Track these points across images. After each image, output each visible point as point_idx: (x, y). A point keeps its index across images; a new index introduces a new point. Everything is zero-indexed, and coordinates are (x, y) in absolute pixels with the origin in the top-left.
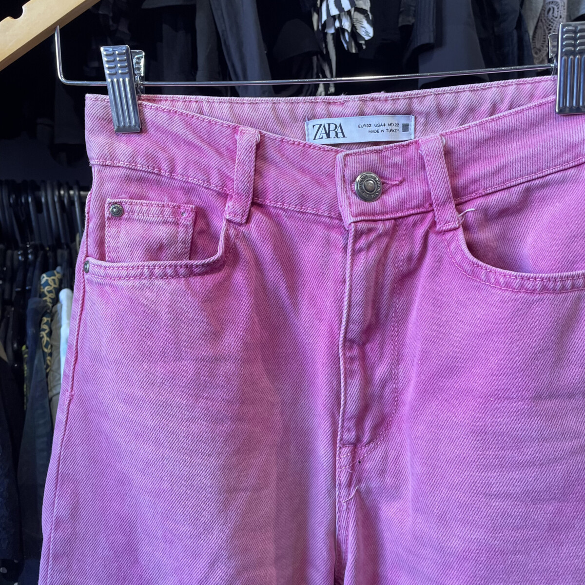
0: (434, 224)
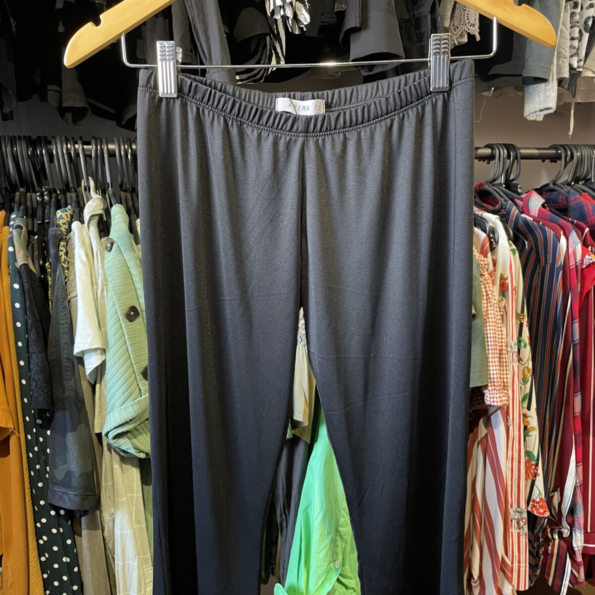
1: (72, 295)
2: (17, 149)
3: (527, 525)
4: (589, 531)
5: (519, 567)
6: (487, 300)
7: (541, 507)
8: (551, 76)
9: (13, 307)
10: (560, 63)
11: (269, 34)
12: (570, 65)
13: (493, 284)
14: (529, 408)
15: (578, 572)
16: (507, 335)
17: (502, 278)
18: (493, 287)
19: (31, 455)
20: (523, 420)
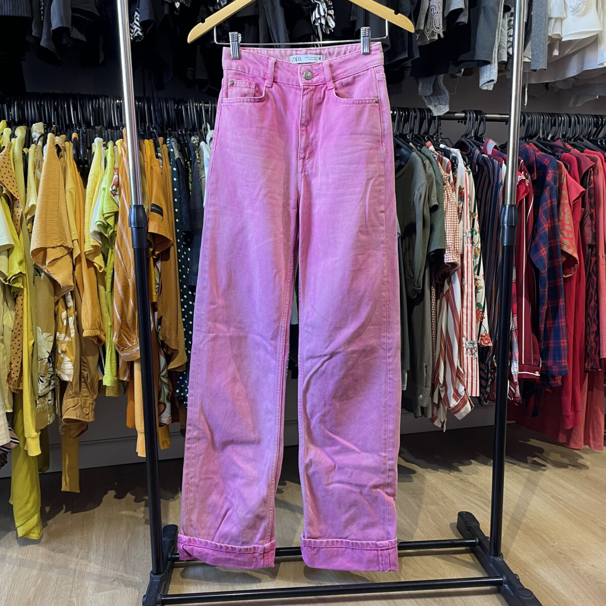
0: (327, 87)
1: (202, 177)
2: (169, 105)
3: (477, 352)
4: (523, 363)
5: (472, 380)
6: (448, 199)
7: (487, 339)
8: (493, 60)
9: (173, 180)
10: (501, 52)
12: (507, 53)
13: (454, 190)
14: (478, 274)
15: (515, 390)
16: (463, 225)
17: (461, 189)
18: (453, 192)
19: (180, 261)
20: (475, 282)
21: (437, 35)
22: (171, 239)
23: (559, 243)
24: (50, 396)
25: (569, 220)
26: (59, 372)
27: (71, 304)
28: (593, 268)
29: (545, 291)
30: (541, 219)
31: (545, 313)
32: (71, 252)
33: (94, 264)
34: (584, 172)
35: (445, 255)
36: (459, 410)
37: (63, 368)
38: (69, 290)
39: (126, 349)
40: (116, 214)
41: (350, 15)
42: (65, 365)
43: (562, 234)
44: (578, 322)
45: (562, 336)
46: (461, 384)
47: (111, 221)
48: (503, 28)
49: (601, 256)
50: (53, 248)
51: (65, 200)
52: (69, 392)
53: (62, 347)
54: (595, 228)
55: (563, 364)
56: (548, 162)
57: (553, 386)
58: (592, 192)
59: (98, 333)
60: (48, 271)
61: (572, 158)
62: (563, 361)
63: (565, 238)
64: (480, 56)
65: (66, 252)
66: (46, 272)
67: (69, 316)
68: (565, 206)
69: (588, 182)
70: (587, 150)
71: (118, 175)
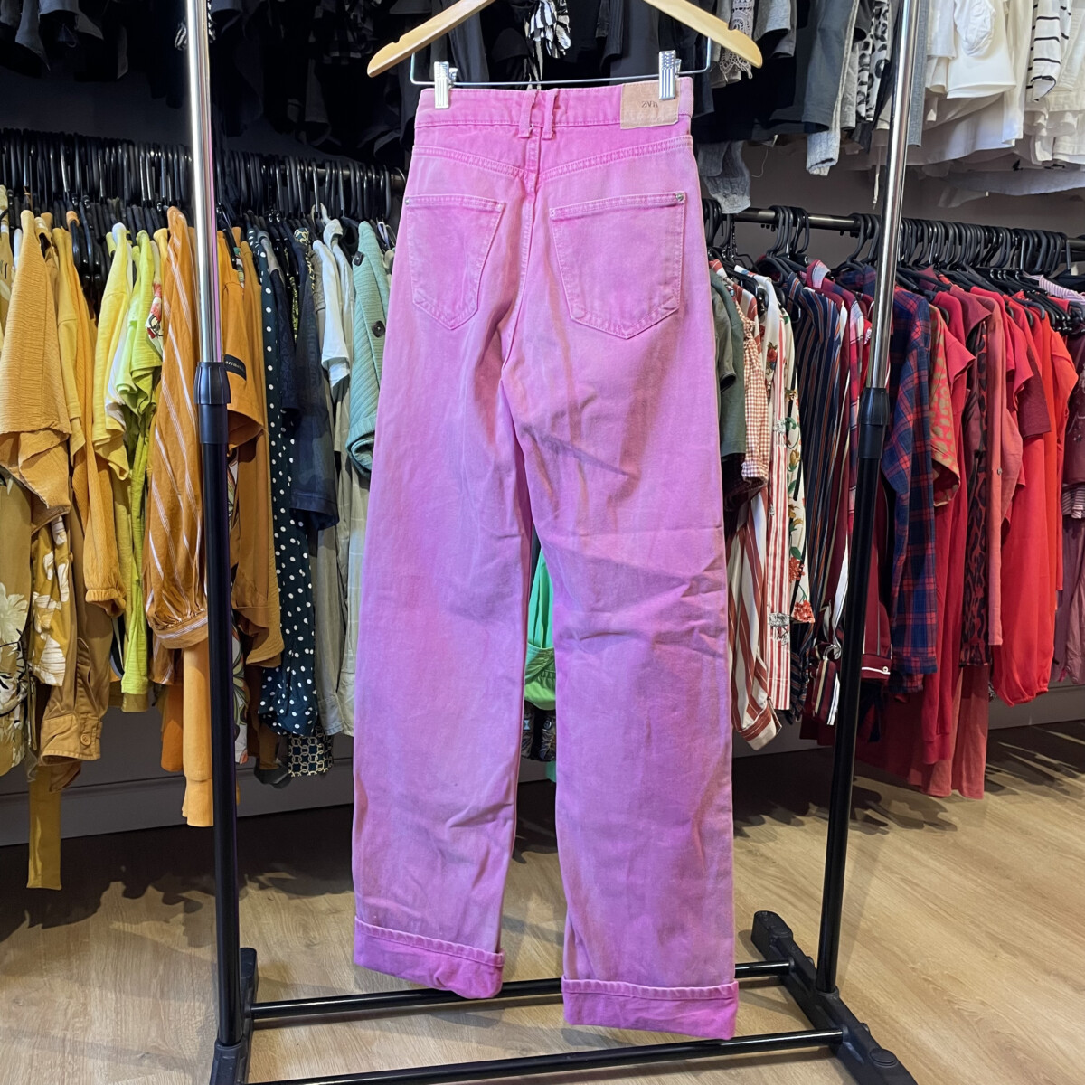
1: (320, 307)
2: (251, 166)
3: (789, 633)
4: (864, 652)
5: (779, 681)
6: (750, 365)
7: (806, 611)
8: (833, 124)
9: (264, 311)
10: (846, 110)
11: (526, 57)
12: (858, 114)
13: (760, 350)
14: (795, 498)
16: (774, 410)
17: (771, 347)
18: (759, 353)
19: (274, 462)
20: (789, 511)
21: (739, 73)
22: (261, 423)
23: (929, 448)
24: (17, 715)
25: (946, 408)
26: (36, 669)
27: (63, 539)
28: (980, 491)
29: (905, 531)
30: (901, 404)
31: (902, 567)
32: (66, 442)
33: (110, 464)
34: (972, 327)
35: (744, 463)
36: (757, 734)
37: (44, 660)
38: (60, 512)
39: (172, 627)
40: (156, 373)
41: (596, 26)
42: (49, 656)
43: (935, 433)
44: (952, 582)
45: (928, 606)
46: (761, 689)
47: (145, 385)
48: (852, 68)
49: (995, 472)
50: (32, 432)
51: (56, 342)
52: (54, 705)
53: (44, 620)
54: (986, 424)
55: (929, 655)
56: (915, 306)
57: (909, 691)
58: (984, 361)
59: (115, 594)
60: (21, 475)
61: (953, 301)
62: (930, 649)
63: (939, 439)
64: (813, 116)
65: (58, 440)
66: (18, 478)
67: (58, 563)
68: (941, 385)
69: (977, 344)
70: (975, 288)
71: (161, 297)
